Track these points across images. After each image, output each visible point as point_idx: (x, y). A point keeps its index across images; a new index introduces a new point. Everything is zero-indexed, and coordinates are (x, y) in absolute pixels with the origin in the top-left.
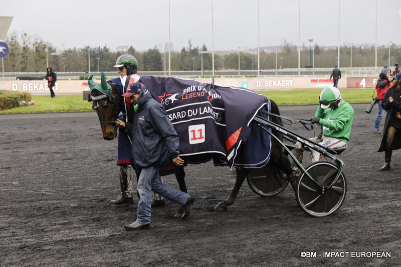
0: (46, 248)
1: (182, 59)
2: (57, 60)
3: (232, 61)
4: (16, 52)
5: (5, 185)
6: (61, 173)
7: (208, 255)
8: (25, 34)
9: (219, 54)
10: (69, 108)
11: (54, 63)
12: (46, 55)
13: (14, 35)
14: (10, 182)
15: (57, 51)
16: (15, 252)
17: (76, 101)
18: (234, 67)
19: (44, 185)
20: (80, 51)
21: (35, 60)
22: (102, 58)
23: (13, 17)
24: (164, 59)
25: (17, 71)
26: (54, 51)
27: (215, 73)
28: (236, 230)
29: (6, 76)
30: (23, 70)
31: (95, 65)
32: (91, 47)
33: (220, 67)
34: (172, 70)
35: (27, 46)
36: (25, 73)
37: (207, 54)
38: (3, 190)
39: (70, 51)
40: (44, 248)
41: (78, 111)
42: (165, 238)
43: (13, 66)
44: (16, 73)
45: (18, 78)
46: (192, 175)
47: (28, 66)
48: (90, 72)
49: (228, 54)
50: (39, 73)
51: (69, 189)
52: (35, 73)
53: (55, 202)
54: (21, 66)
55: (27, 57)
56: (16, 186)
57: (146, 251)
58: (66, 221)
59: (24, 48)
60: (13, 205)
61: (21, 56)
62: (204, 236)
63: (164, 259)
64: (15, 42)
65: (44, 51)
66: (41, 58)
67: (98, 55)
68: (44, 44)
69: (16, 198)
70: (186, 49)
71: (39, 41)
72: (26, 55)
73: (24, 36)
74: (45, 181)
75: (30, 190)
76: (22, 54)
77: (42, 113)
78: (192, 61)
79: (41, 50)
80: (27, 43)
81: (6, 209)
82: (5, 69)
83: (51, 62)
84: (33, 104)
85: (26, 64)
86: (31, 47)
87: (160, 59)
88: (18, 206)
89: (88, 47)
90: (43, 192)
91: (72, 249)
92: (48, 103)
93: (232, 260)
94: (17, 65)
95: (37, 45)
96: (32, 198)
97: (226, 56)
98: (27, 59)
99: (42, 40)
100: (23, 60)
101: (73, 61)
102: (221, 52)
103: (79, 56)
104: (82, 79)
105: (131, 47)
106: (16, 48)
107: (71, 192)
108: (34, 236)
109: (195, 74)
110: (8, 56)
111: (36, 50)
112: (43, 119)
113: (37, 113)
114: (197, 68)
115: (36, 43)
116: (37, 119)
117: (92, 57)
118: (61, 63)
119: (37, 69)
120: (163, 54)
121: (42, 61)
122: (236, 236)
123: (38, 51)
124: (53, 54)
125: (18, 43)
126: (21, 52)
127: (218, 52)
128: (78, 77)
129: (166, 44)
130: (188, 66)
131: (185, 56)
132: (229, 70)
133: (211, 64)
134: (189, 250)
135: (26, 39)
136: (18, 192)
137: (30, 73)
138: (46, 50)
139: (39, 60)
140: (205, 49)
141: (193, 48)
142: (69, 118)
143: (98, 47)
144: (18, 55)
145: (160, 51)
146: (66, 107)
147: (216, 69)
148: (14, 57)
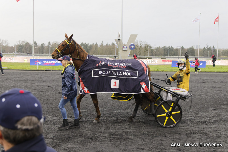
1: (204, 51)
2: (153, 51)
3: (226, 53)
4: (137, 48)
7: (214, 132)
8: (141, 41)
9: (220, 50)
10: (157, 70)
11: (152, 53)
13: (137, 42)
15: (153, 48)
17: (159, 68)
18: (226, 56)
20: (162, 48)
21: (144, 51)
22: (170, 51)
23: (137, 35)
24: (196, 51)
27: (218, 58)
28: (226, 123)
31: (168, 53)
32: (166, 46)
33: (220, 55)
34: (199, 56)
36: (140, 56)
37: (215, 50)
39: (158, 48)
41: (161, 72)
42: (195, 123)
46: (207, 99)
47: (141, 53)
48: (165, 56)
49: (224, 50)
50: (146, 56)
52: (144, 56)
54: (139, 53)
57: (187, 128)
59: (140, 46)
61: (139, 50)
62: (212, 124)
63: (194, 132)
64: (137, 44)
66: (147, 50)
67: (168, 50)
68: (148, 45)
70: (206, 47)
71: (146, 44)
72: (141, 49)
78: (208, 53)
79: (147, 47)
80: (141, 45)
83: (150, 52)
86: (143, 46)
87: (194, 52)
89: (165, 46)
93: (224, 136)
97: (223, 51)
100: (140, 51)
101: (159, 52)
102: (221, 49)
103: (161, 50)
104: (162, 59)
105: (182, 46)
106: (137, 46)
109: (209, 58)
110: (134, 50)
111: (145, 47)
114: (210, 55)
117: (166, 50)
118: (154, 53)
120: (196, 49)
121: (147, 51)
122: (226, 126)
124: (151, 49)
126: (139, 48)
127: (220, 49)
128: (160, 58)
129: (197, 45)
130: (206, 55)
131: (205, 50)
132: (224, 57)
133: (217, 54)
134: (205, 130)
135: (141, 43)
137: (142, 56)
138: (149, 47)
140: (214, 48)
141: (208, 47)
142: (157, 74)
143: (169, 46)
145: (194, 48)
146: (156, 70)
147: (218, 56)
148: (137, 50)
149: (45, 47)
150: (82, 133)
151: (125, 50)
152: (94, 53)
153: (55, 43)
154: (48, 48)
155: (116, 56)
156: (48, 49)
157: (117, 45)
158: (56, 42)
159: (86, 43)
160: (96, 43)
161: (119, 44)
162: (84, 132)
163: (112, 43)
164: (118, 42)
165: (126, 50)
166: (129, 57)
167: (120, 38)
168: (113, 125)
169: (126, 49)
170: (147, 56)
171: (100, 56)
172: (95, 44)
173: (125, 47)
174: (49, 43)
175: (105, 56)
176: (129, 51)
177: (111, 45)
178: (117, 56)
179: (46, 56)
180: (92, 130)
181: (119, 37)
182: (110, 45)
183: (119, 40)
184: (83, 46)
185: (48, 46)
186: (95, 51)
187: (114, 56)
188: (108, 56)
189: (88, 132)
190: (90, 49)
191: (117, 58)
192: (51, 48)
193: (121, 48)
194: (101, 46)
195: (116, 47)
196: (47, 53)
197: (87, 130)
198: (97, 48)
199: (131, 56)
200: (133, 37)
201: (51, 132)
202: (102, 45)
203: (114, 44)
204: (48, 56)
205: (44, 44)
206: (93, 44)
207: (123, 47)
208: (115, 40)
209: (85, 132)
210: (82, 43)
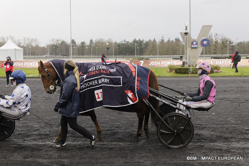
0: (232, 151)
2: (234, 48)
5: (208, 114)
6: (238, 110)
8: (217, 34)
10: (241, 74)
11: (232, 50)
12: (227, 45)
13: (210, 35)
14: (210, 113)
15: (233, 43)
16: (216, 151)
17: (245, 71)
19: (229, 116)
20: (247, 42)
21: (222, 48)
23: (211, 26)
25: (211, 54)
26: (232, 43)
29: (205, 57)
30: (215, 53)
35: (217, 41)
36: (215, 55)
38: (207, 117)
39: (241, 43)
40: (231, 151)
41: (246, 76)
43: (209, 51)
44: (211, 55)
45: (213, 58)
47: (217, 51)
50: (223, 55)
51: (243, 119)
52: (221, 55)
53: (236, 126)
54: (213, 51)
55: (217, 46)
56: (214, 116)
58: (243, 137)
59: (216, 42)
60: (213, 126)
64: (211, 39)
65: (226, 43)
66: (225, 47)
68: (227, 39)
69: (215, 122)
71: (224, 38)
72: (216, 45)
73: (216, 35)
74: (229, 114)
75: (222, 118)
76: (215, 45)
77: (226, 76)
79: (225, 42)
80: (217, 39)
81: (209, 127)
82: (205, 53)
83: (230, 49)
84: (221, 72)
85: (216, 50)
86: (219, 41)
88: (215, 126)
90: (229, 120)
91: (247, 153)
92: (229, 71)
94: (211, 51)
95: (223, 40)
96: (223, 123)
98: (217, 48)
99: (225, 37)
100: (215, 48)
101: (243, 48)
103: (246, 45)
106: (212, 42)
107: (245, 121)
108: (225, 143)
110: (207, 47)
111: (222, 43)
112: (227, 80)
113: (223, 76)
115: (222, 39)
116: (223, 80)
119: (222, 53)
121: (225, 48)
123: (223, 43)
124: (231, 45)
125: (212, 39)
126: (214, 44)
128: (245, 57)
135: (217, 37)
136: (215, 119)
137: (219, 55)
138: (228, 43)
139: (224, 48)
142: (241, 80)
144: (212, 45)
148: (210, 47)
149: (87, 46)
150: (139, 164)
151: (194, 48)
152: (152, 51)
153: (98, 40)
154: (89, 47)
155: (181, 56)
156: (90, 49)
157: (184, 40)
158: (100, 39)
159: (140, 40)
160: (154, 40)
161: (186, 39)
162: (141, 163)
163: (175, 39)
164: (185, 37)
165: (196, 48)
166: (200, 57)
167: (187, 31)
168: (182, 153)
169: (196, 46)
170: (226, 55)
171: (160, 56)
172: (152, 40)
173: (195, 43)
174: (91, 41)
175: (166, 56)
176: (200, 49)
177: (174, 41)
178: (183, 56)
179: (87, 58)
180: (153, 160)
181: (186, 29)
182: (172, 41)
183: (186, 34)
184: (135, 44)
185: (90, 46)
186: (152, 50)
187: (179, 56)
188: (171, 56)
189: (147, 163)
190: (145, 48)
191: (183, 58)
192: (94, 48)
193: (189, 44)
194: (160, 42)
195: (181, 43)
196: (88, 55)
197: (145, 160)
198: (155, 46)
199: (202, 55)
200: (206, 28)
201: (96, 163)
202: (162, 41)
203: (178, 39)
204: (90, 58)
205: (84, 42)
206: (150, 40)
207: (192, 43)
208: (181, 33)
209: (143, 163)
210: (135, 39)
